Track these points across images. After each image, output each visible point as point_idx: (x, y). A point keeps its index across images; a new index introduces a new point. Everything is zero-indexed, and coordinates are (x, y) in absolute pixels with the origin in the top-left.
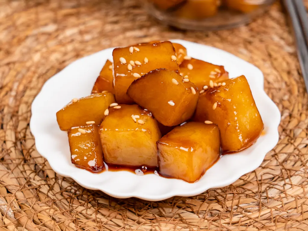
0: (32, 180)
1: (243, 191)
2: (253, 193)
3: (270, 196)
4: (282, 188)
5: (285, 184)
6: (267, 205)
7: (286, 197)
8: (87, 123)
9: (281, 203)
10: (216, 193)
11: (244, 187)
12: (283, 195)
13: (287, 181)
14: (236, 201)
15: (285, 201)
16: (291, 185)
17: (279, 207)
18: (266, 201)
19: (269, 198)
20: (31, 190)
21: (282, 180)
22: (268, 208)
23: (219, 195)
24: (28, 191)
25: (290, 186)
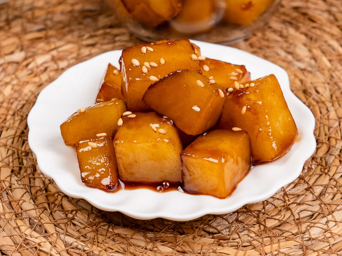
0: (29, 238)
1: (280, 233)
2: (293, 234)
3: (313, 237)
4: (325, 227)
5: (327, 222)
6: (312, 247)
7: (332, 237)
8: (98, 135)
9: (328, 244)
10: (249, 238)
11: (281, 228)
12: (328, 235)
13: (330, 217)
14: (275, 246)
15: (332, 241)
16: (336, 222)
17: (326, 249)
18: (309, 243)
19: (313, 239)
20: (30, 249)
21: (324, 217)
22: (314, 251)
23: (254, 240)
24: (26, 251)
25: (334, 223)
